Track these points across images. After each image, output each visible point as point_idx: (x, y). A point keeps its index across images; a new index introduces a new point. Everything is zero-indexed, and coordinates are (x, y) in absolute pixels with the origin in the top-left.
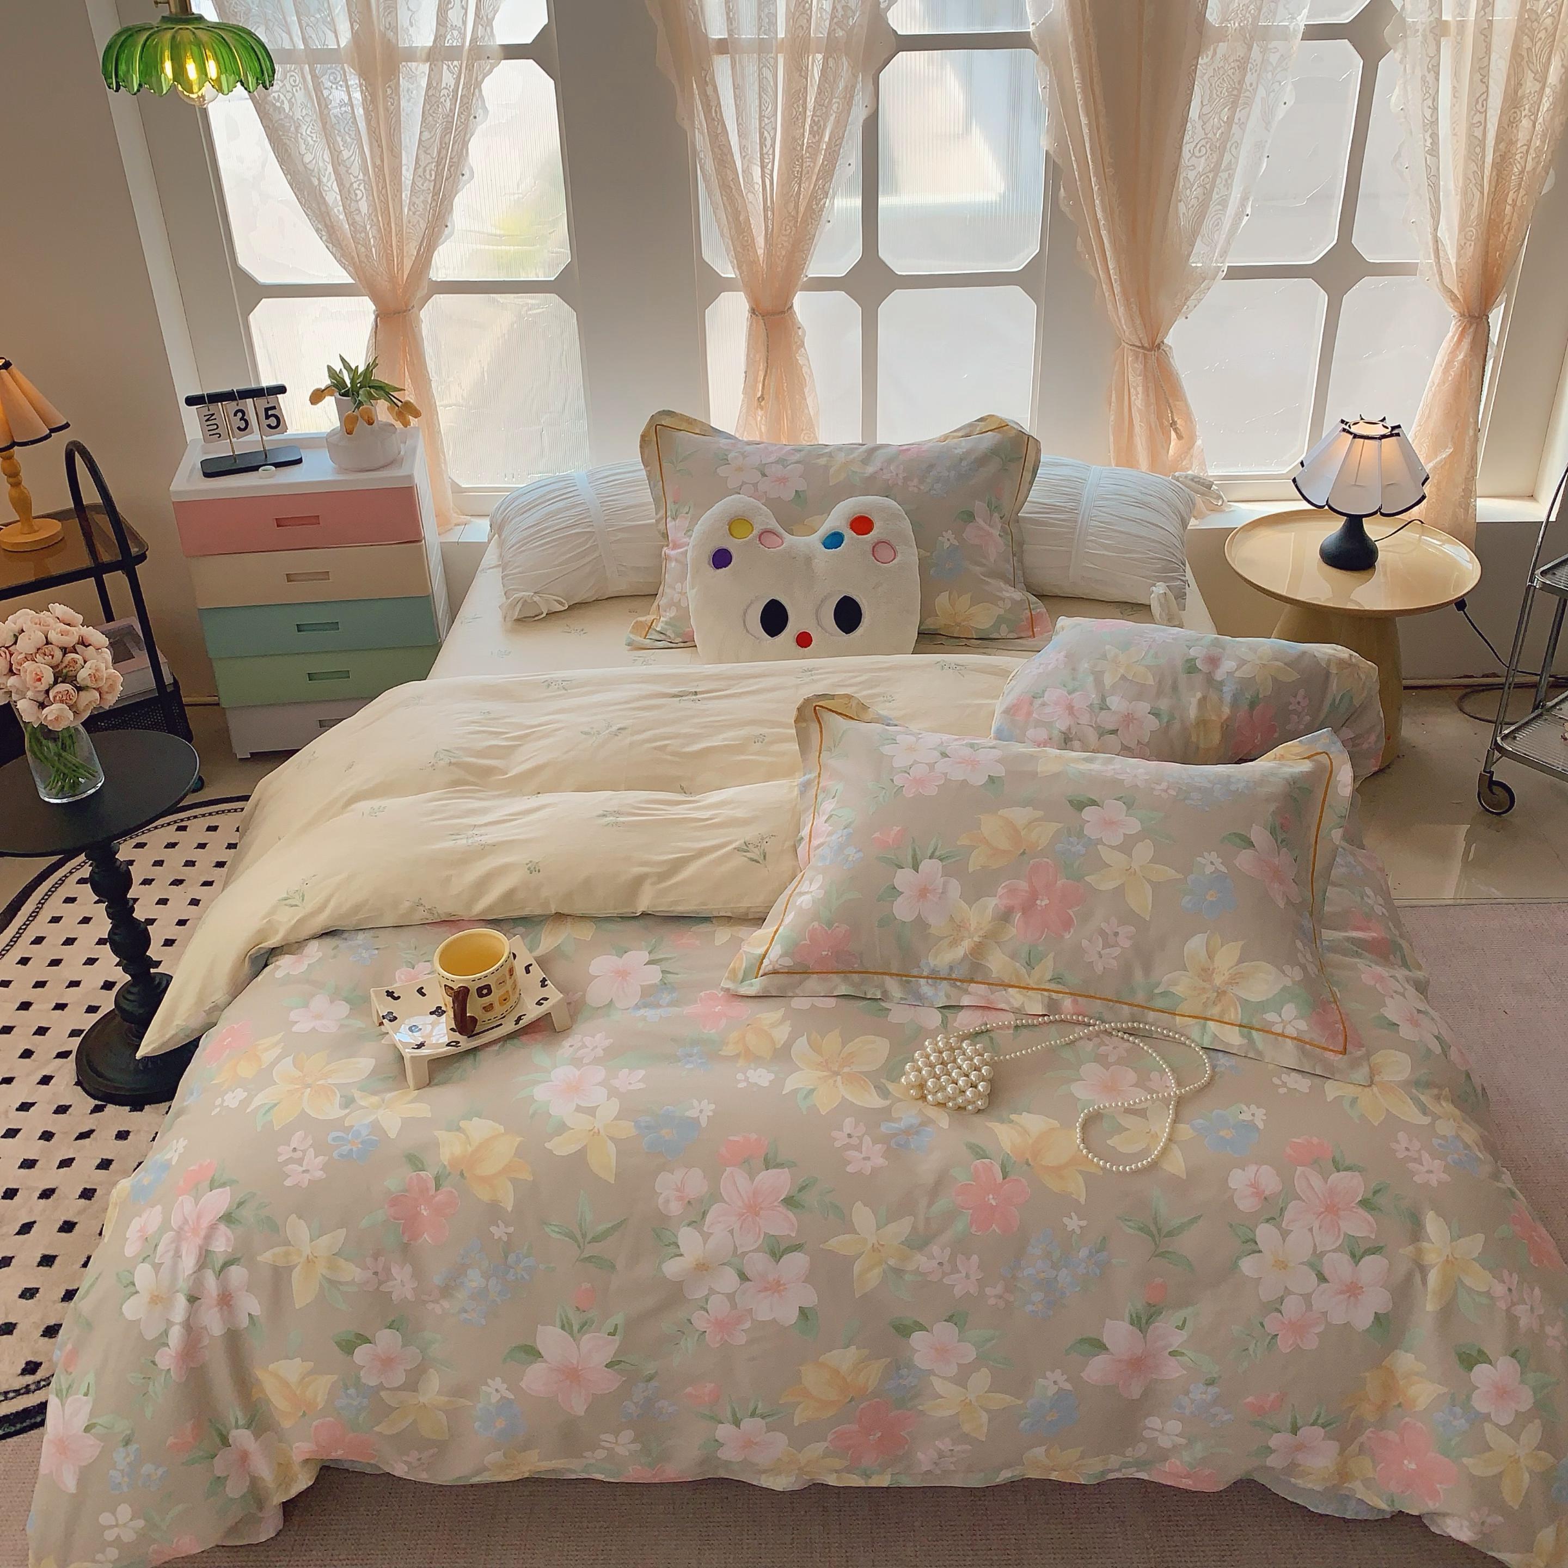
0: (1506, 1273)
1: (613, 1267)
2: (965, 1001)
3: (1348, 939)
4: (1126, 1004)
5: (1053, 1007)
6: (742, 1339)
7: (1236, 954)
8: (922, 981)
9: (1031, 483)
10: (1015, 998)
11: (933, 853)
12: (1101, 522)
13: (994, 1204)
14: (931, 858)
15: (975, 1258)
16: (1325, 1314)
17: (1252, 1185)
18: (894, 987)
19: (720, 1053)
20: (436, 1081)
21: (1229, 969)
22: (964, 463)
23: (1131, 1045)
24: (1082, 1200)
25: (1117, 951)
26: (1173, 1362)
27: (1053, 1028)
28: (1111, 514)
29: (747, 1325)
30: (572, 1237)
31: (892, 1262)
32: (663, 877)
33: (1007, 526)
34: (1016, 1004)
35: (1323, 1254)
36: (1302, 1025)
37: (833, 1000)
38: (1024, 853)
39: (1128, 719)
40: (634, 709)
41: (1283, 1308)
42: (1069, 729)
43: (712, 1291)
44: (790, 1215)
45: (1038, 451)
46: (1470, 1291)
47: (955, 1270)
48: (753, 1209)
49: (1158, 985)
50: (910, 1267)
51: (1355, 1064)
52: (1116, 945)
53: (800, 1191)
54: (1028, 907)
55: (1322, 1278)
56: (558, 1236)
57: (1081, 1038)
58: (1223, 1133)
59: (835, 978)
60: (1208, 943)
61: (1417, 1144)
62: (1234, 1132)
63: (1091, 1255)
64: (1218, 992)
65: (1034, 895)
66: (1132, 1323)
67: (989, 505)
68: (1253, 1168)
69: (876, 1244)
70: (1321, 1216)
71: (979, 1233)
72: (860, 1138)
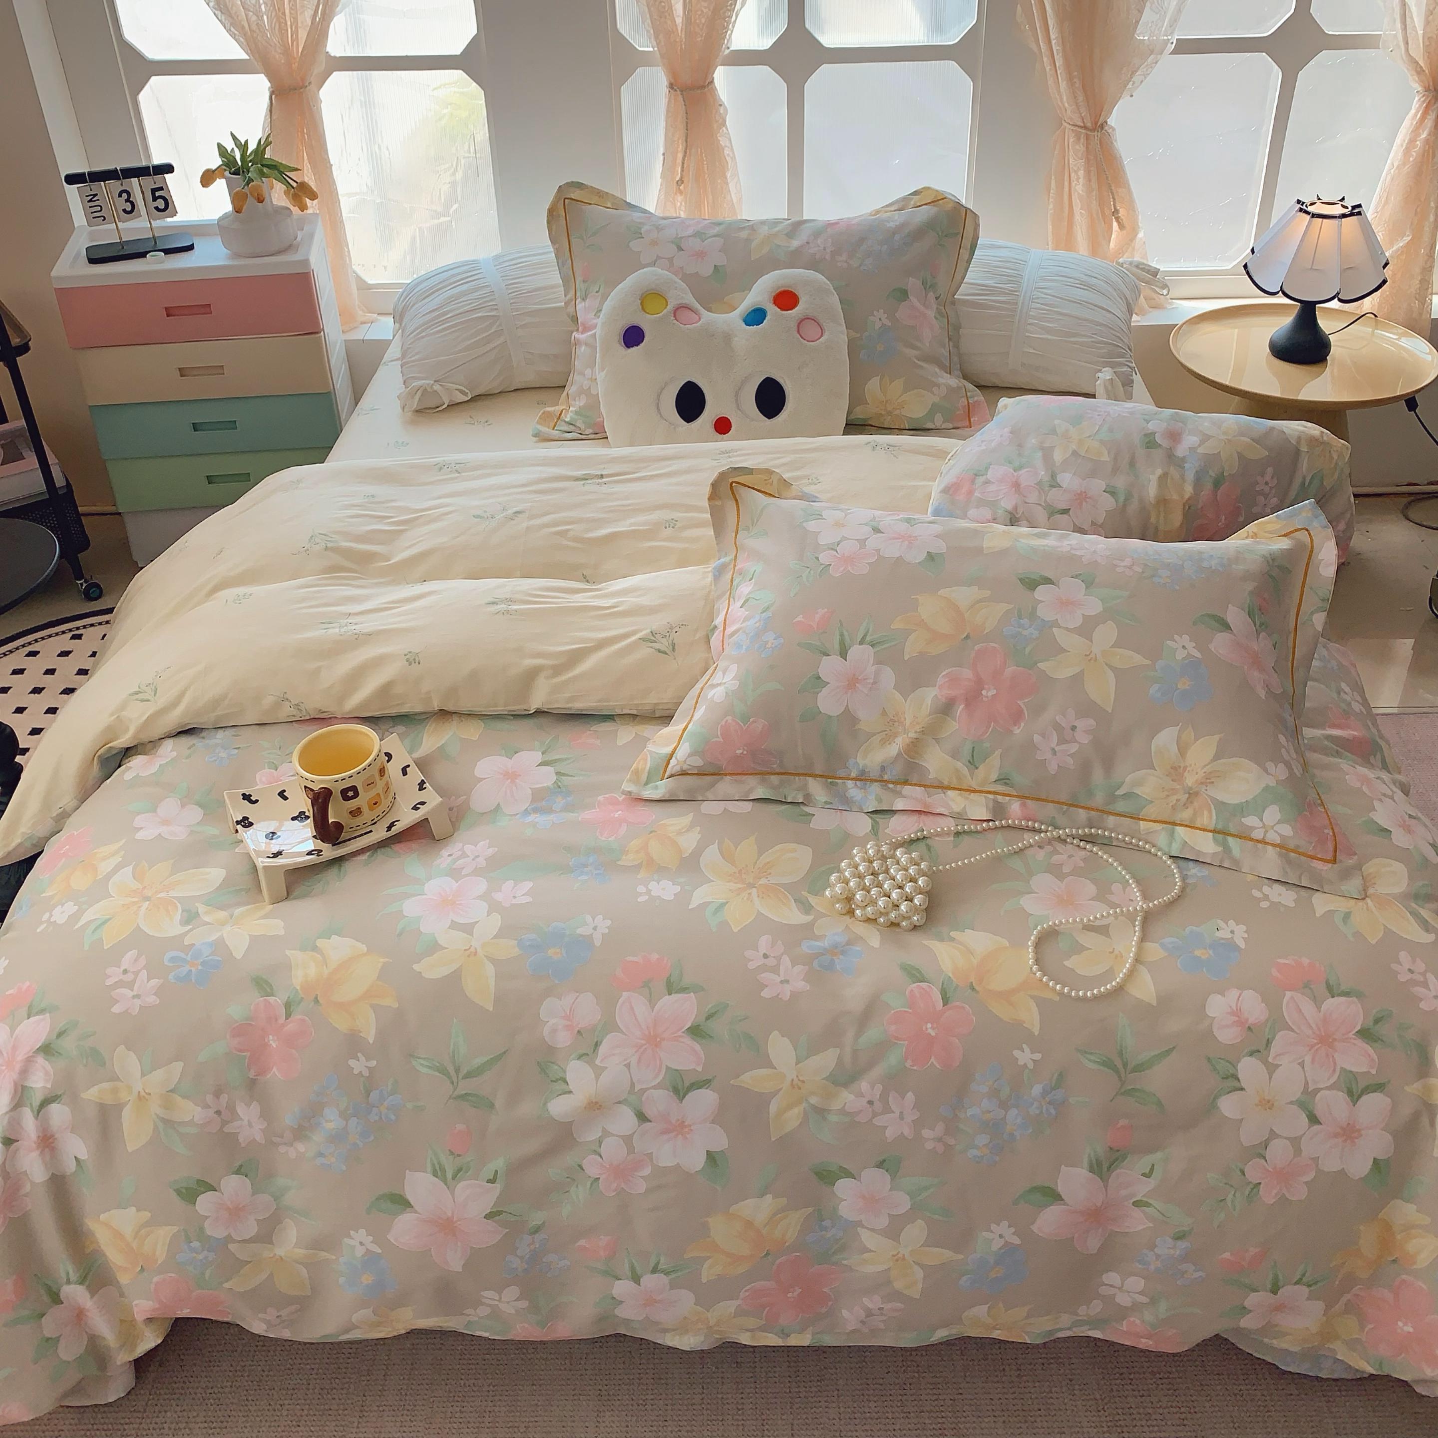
1: (492, 1106)
2: (899, 805)
3: (1328, 737)
4: (1082, 807)
5: (999, 811)
6: (641, 1187)
7: (1212, 751)
8: (850, 783)
9: (969, 261)
10: (955, 801)
11: (863, 638)
12: (1045, 305)
13: (933, 1034)
14: (861, 643)
15: (910, 1096)
16: (1316, 1160)
17: (1233, 1013)
18: (816, 788)
19: (619, 863)
20: (295, 894)
21: (1202, 769)
22: (897, 237)
23: (1089, 853)
24: (1036, 1031)
25: (1074, 748)
26: (1137, 1213)
27: (999, 836)
28: (1053, 296)
29: (647, 1171)
30: (443, 1071)
31: (813, 1100)
32: (558, 670)
33: (943, 308)
34: (957, 808)
35: (1317, 1091)
36: (1287, 830)
37: (748, 806)
38: (967, 637)
39: (1082, 497)
41: (1268, 1154)
42: (1016, 508)
43: (606, 1133)
44: (697, 1047)
45: (977, 226)
47: (887, 1110)
48: (653, 1040)
49: (1119, 786)
50: (836, 1105)
51: (1346, 875)
52: (1074, 740)
53: (708, 1018)
54: (972, 698)
55: (1314, 1119)
56: (430, 1072)
57: (1031, 846)
58: (1198, 953)
59: (752, 781)
60: (1179, 738)
61: (1420, 966)
62: (1211, 952)
63: (1045, 1093)
64: (1190, 794)
65: (979, 684)
66: (1091, 1170)
67: (924, 283)
68: (1234, 993)
69: (796, 1079)
70: (1313, 1051)
71: (915, 1068)
72: (778, 958)
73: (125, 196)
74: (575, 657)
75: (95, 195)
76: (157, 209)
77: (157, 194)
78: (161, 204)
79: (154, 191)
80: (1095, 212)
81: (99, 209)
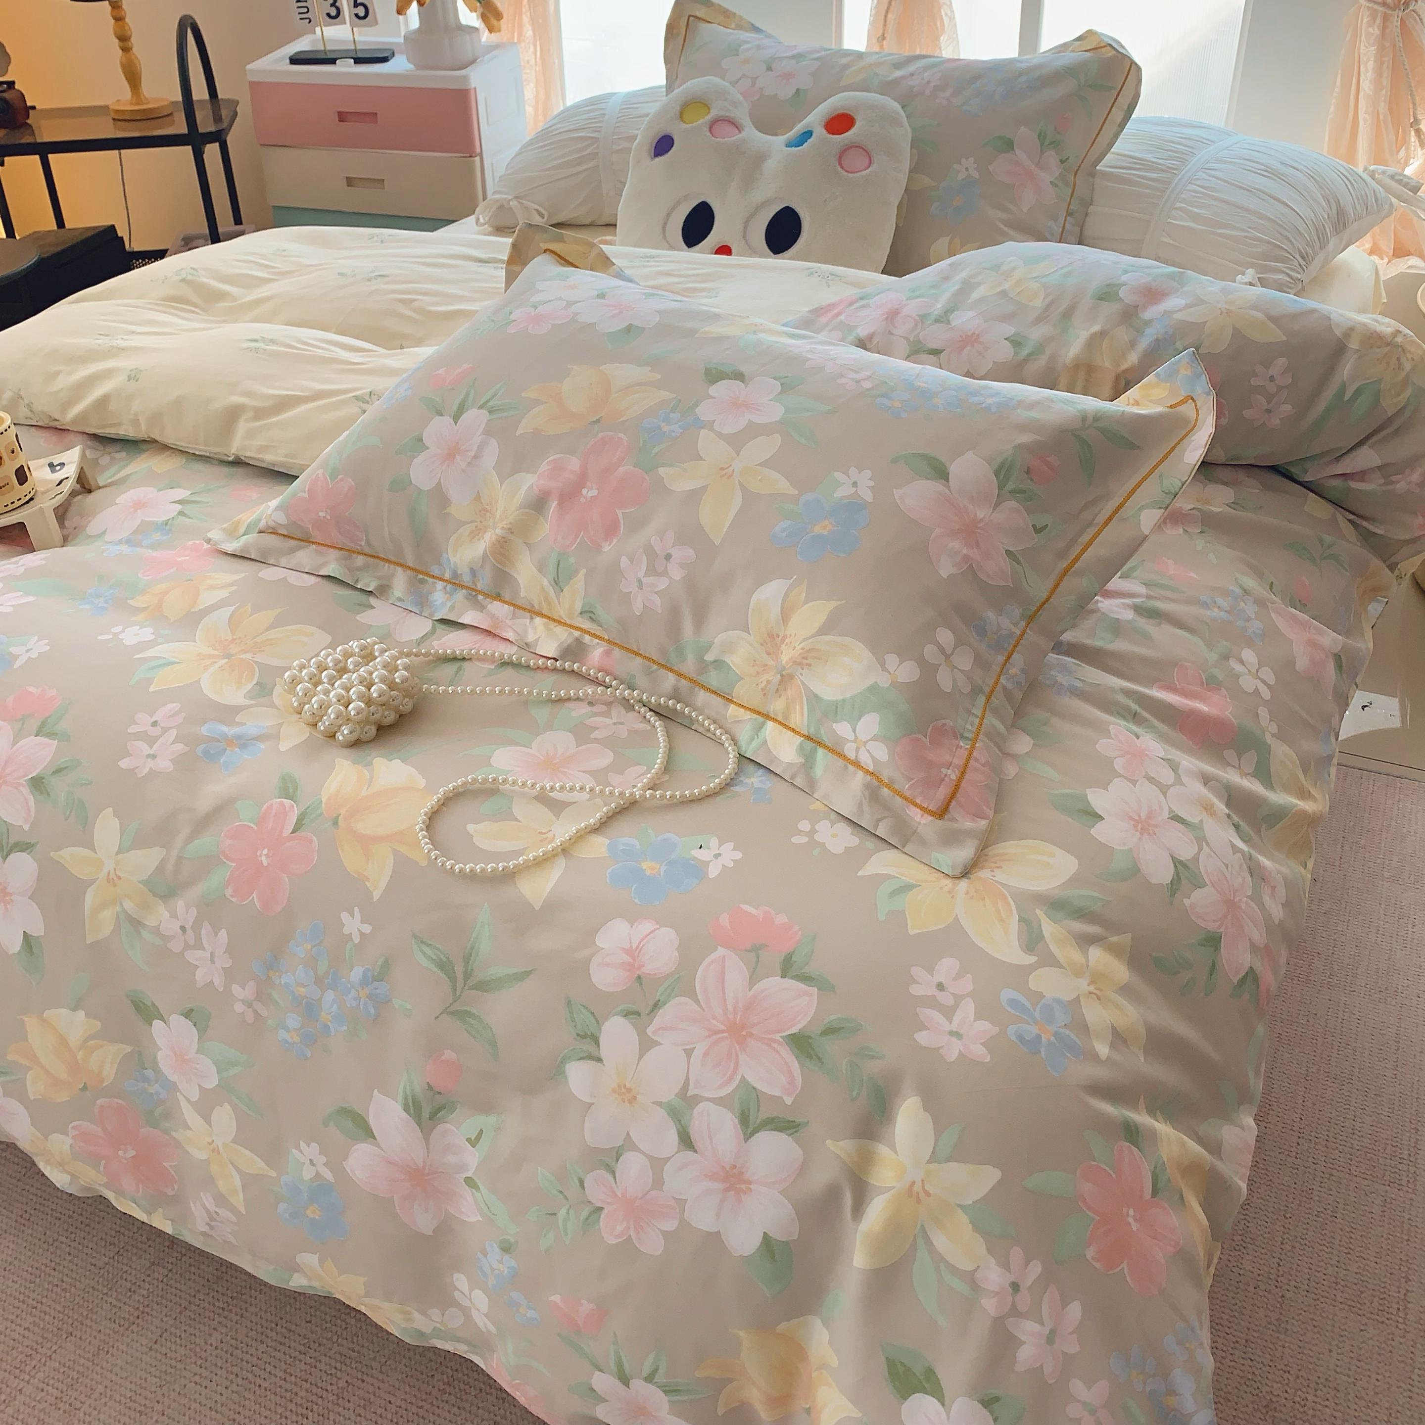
0: (1016, 1254)
2: (468, 618)
4: (672, 670)
5: (574, 651)
7: (820, 619)
8: (440, 585)
9: (1122, 126)
10: (536, 630)
11: (487, 402)
13: (265, 863)
14: (481, 407)
15: (223, 933)
16: (682, 1203)
17: (629, 952)
18: (400, 581)
19: (130, 602)
21: (804, 642)
23: (649, 728)
24: (376, 897)
25: (662, 584)
26: (468, 1194)
27: (553, 678)
28: (1220, 179)
31: (129, 905)
32: (261, 414)
33: (1072, 176)
34: (530, 638)
35: (696, 1100)
36: (881, 752)
37: (313, 580)
38: (598, 421)
40: (422, 264)
41: (619, 1168)
44: (32, 801)
46: (939, 1259)
47: (199, 946)
49: (708, 648)
50: (151, 921)
51: (950, 839)
52: (665, 573)
53: (54, 773)
54: (569, 495)
55: (686, 1141)
57: (578, 699)
58: (645, 865)
59: (333, 554)
60: (786, 595)
61: (967, 984)
62: (663, 868)
63: (365, 982)
64: (782, 676)
65: (582, 480)
66: (406, 1109)
67: (1041, 136)
68: (647, 926)
69: (112, 872)
70: (715, 1037)
71: (234, 900)
72: (165, 730)
73: (331, 0)
74: (284, 404)
77: (359, 1)
78: (361, 11)
80: (1381, 117)
81: (305, 10)
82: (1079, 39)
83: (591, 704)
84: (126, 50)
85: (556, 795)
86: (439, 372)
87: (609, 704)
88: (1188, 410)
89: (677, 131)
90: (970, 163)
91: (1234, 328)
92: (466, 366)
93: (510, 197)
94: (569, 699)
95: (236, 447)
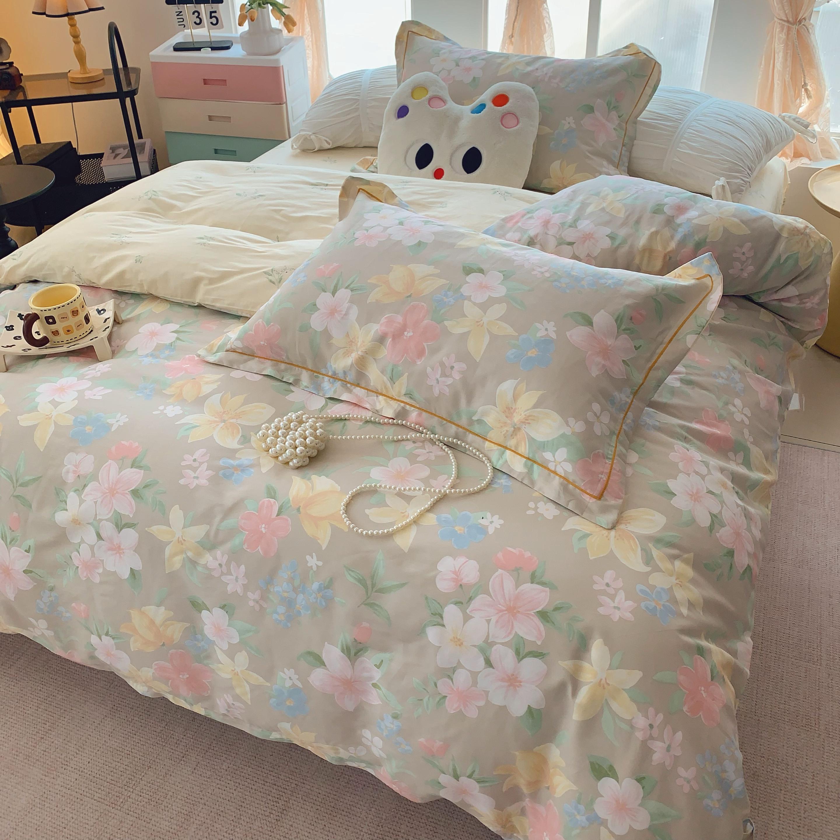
0: (651, 711)
1: (30, 506)
2: (345, 397)
3: (682, 427)
4: (454, 424)
5: (402, 414)
6: (97, 580)
7: (534, 401)
8: (326, 379)
9: (651, 96)
10: (381, 403)
11: (349, 286)
12: (696, 131)
13: (264, 531)
14: (346, 288)
15: (243, 567)
16: (487, 693)
17: (455, 572)
18: (305, 377)
19: (164, 392)
21: (526, 411)
23: (445, 454)
24: (323, 549)
25: (449, 381)
26: (374, 691)
27: (394, 428)
28: (704, 126)
29: (101, 571)
30: (10, 478)
31: (190, 554)
32: (212, 281)
33: (625, 125)
34: (378, 407)
35: (493, 644)
36: (569, 468)
37: (259, 378)
38: (410, 296)
39: (588, 237)
40: (282, 187)
41: (454, 677)
42: (536, 236)
43: (83, 541)
44: (133, 502)
46: (614, 714)
47: (229, 573)
48: (112, 492)
49: (474, 413)
50: (202, 561)
51: (605, 510)
52: (450, 376)
53: (144, 487)
54: (398, 335)
55: (489, 663)
56: (5, 478)
57: (408, 440)
58: (457, 528)
59: (268, 363)
60: (515, 388)
61: (620, 583)
62: (466, 530)
63: (320, 590)
64: (514, 428)
65: (404, 327)
66: (343, 651)
67: (609, 104)
68: (462, 560)
69: (180, 537)
70: (501, 614)
71: (248, 550)
72: (201, 463)
73: (196, 14)
75: (181, 12)
76: (212, 23)
77: (213, 15)
78: (214, 21)
79: (211, 13)
80: (787, 83)
81: (182, 20)
82: (626, 47)
83: (414, 442)
84: (77, 43)
85: (406, 493)
86: (320, 267)
87: (423, 442)
88: (707, 281)
89: (411, 104)
90: (570, 119)
91: (724, 227)
92: (335, 264)
93: (311, 133)
94: (403, 440)
95: (198, 299)
